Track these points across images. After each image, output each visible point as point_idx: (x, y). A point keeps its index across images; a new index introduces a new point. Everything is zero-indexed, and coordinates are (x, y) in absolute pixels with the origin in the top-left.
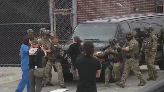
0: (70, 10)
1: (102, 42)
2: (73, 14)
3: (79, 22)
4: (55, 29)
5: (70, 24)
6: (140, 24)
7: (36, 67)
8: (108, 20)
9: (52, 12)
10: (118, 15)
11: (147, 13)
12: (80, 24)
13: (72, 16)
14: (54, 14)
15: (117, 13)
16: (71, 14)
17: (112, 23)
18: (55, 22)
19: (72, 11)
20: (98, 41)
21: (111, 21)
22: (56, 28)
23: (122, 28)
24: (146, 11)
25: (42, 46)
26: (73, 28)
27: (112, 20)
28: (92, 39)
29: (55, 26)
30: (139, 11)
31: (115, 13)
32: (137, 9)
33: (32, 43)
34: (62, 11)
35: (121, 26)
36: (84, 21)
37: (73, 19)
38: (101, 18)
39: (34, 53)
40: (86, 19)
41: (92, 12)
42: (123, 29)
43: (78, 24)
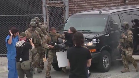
0: (62, 2)
1: (94, 33)
2: (65, 6)
3: (71, 14)
4: (47, 21)
5: (62, 15)
6: (130, 15)
7: (21, 60)
8: (99, 12)
9: (45, 3)
10: (109, 7)
11: (136, 5)
12: (72, 15)
13: (65, 8)
14: (47, 6)
15: (107, 5)
16: (63, 6)
17: (102, 15)
18: (48, 14)
19: (64, 3)
20: (89, 32)
21: (102, 13)
22: (48, 19)
23: (113, 19)
24: (135, 3)
25: (31, 39)
26: (65, 20)
27: (102, 11)
28: (83, 31)
29: (48, 17)
30: (129, 3)
31: (106, 5)
32: (127, 2)
33: (20, 36)
34: (55, 3)
35: (111, 17)
36: (76, 12)
37: (65, 11)
38: (93, 10)
39: (20, 45)
40: (78, 10)
41: (83, 4)
42: (114, 21)
43: (70, 16)
